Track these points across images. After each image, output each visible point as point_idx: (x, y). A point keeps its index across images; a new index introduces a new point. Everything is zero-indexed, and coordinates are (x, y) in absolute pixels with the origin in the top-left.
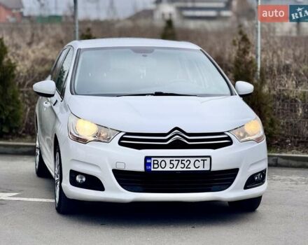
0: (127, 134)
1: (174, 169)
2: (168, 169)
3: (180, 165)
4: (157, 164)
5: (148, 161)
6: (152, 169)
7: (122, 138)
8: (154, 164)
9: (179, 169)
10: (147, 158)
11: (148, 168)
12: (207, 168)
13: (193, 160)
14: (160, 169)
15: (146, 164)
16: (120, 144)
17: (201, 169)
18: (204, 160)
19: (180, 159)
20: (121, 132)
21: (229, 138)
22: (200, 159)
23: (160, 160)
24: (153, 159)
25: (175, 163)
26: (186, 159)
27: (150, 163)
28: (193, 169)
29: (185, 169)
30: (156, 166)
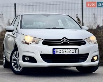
0: (45, 40)
1: (64, 53)
2: (62, 53)
4: (58, 51)
5: (54, 50)
6: (56, 53)
7: (43, 42)
8: (56, 51)
9: (66, 53)
10: (54, 49)
12: (77, 53)
13: (71, 50)
14: (59, 53)
15: (53, 51)
16: (43, 44)
17: (75, 53)
18: (76, 50)
19: (67, 49)
20: (43, 39)
21: (85, 42)
22: (74, 49)
23: (59, 50)
24: (56, 49)
25: (65, 51)
26: (69, 49)
27: (55, 51)
28: (71, 53)
29: (68, 53)
30: (57, 52)
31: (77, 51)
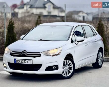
1: (22, 63)
2: (20, 63)
3: (24, 62)
5: (15, 60)
7: (11, 53)
9: (23, 63)
10: (15, 59)
11: (15, 62)
13: (27, 60)
14: (18, 63)
15: (15, 61)
16: (10, 55)
17: (29, 63)
19: (24, 60)
20: (12, 51)
22: (29, 60)
23: (18, 60)
24: (16, 60)
25: (22, 61)
26: (25, 60)
28: (27, 63)
29: (25, 63)
30: (17, 62)
31: (31, 62)
